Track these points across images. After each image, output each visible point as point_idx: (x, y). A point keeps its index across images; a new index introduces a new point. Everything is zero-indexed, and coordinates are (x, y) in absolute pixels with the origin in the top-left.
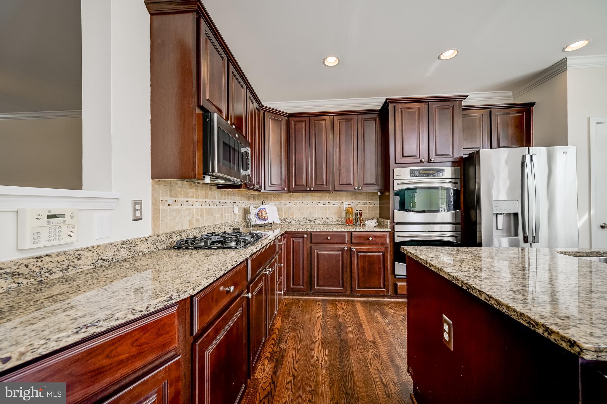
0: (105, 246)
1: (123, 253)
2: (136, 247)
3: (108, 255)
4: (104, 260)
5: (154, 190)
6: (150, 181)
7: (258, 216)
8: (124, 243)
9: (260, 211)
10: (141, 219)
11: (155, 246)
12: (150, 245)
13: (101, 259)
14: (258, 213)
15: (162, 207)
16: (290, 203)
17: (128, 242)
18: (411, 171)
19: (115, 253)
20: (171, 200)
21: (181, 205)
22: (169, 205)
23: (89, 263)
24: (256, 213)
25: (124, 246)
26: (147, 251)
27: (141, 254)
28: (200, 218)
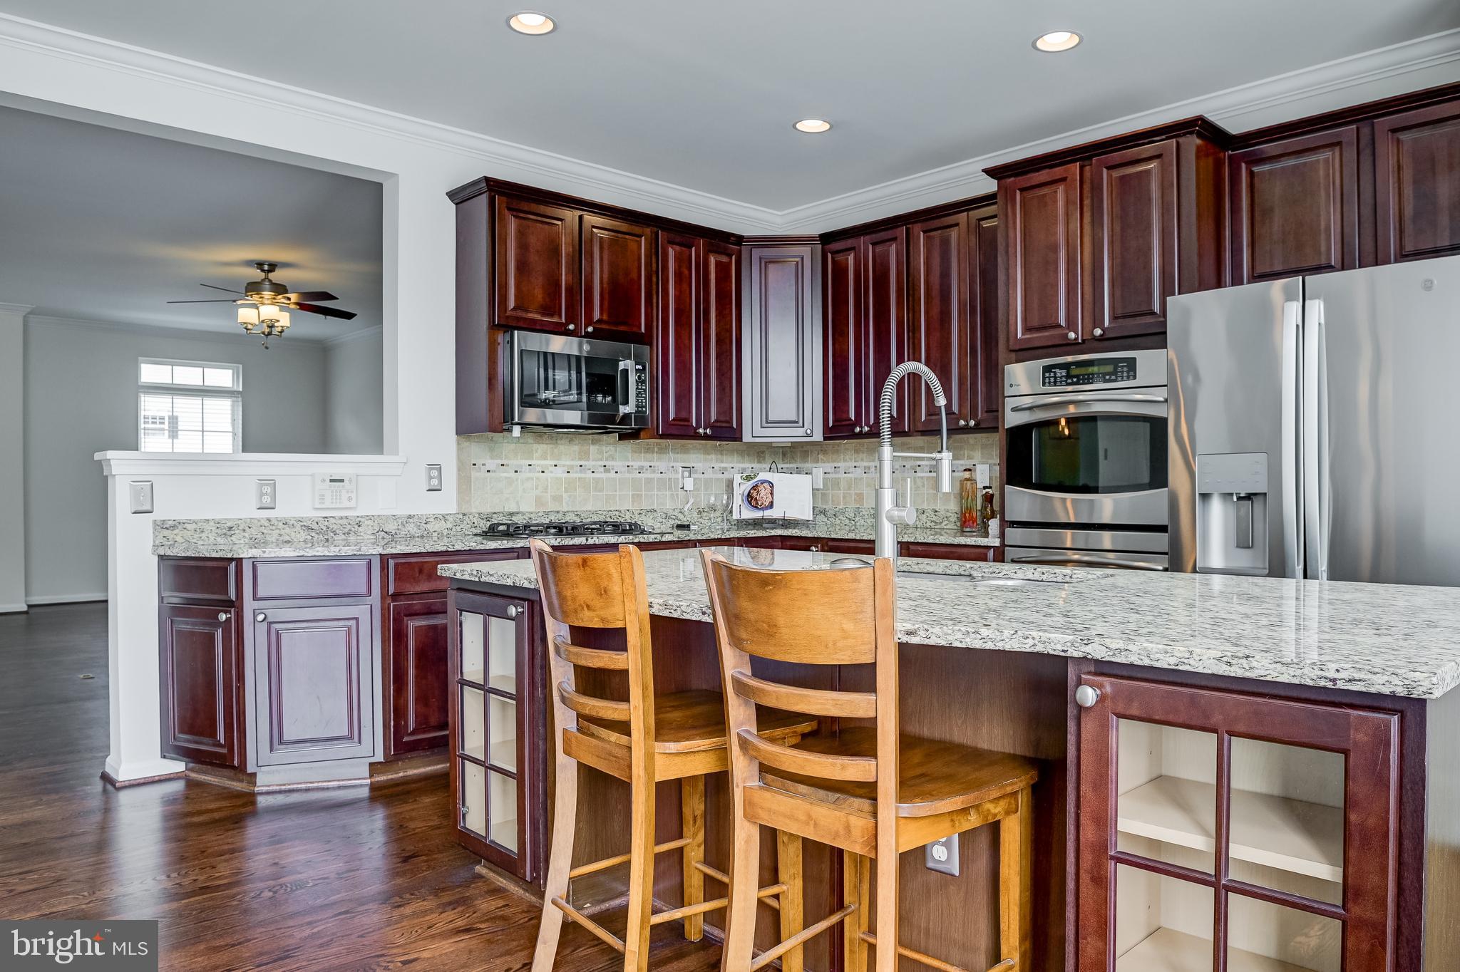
0: (387, 517)
1: (409, 529)
2: (428, 525)
3: (391, 527)
4: (386, 532)
5: (460, 449)
6: (455, 436)
7: (751, 499)
8: (410, 517)
9: (755, 487)
10: (440, 490)
11: (459, 529)
12: (449, 526)
13: (383, 531)
14: (750, 492)
15: (474, 474)
16: (855, 467)
17: (417, 517)
18: (1047, 369)
19: (399, 527)
20: (492, 464)
21: (516, 472)
22: (488, 471)
23: (369, 532)
24: (746, 493)
25: (411, 520)
26: (445, 532)
27: (435, 534)
28: (565, 495)
